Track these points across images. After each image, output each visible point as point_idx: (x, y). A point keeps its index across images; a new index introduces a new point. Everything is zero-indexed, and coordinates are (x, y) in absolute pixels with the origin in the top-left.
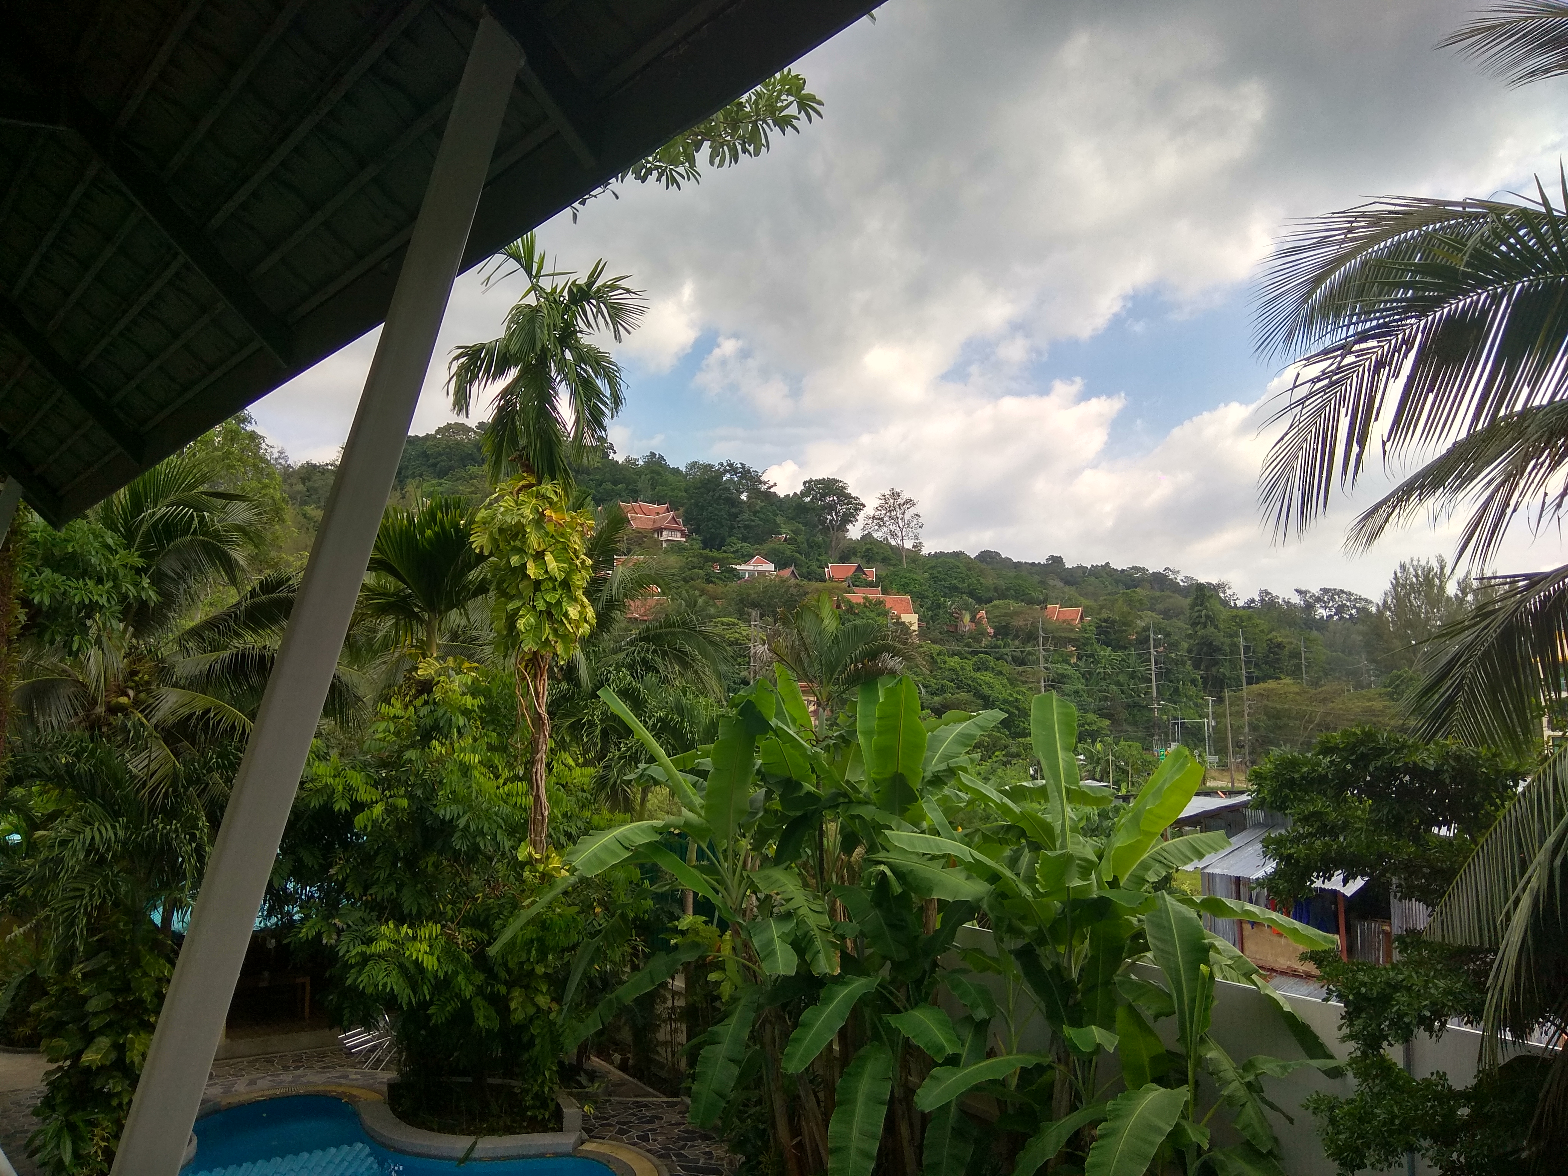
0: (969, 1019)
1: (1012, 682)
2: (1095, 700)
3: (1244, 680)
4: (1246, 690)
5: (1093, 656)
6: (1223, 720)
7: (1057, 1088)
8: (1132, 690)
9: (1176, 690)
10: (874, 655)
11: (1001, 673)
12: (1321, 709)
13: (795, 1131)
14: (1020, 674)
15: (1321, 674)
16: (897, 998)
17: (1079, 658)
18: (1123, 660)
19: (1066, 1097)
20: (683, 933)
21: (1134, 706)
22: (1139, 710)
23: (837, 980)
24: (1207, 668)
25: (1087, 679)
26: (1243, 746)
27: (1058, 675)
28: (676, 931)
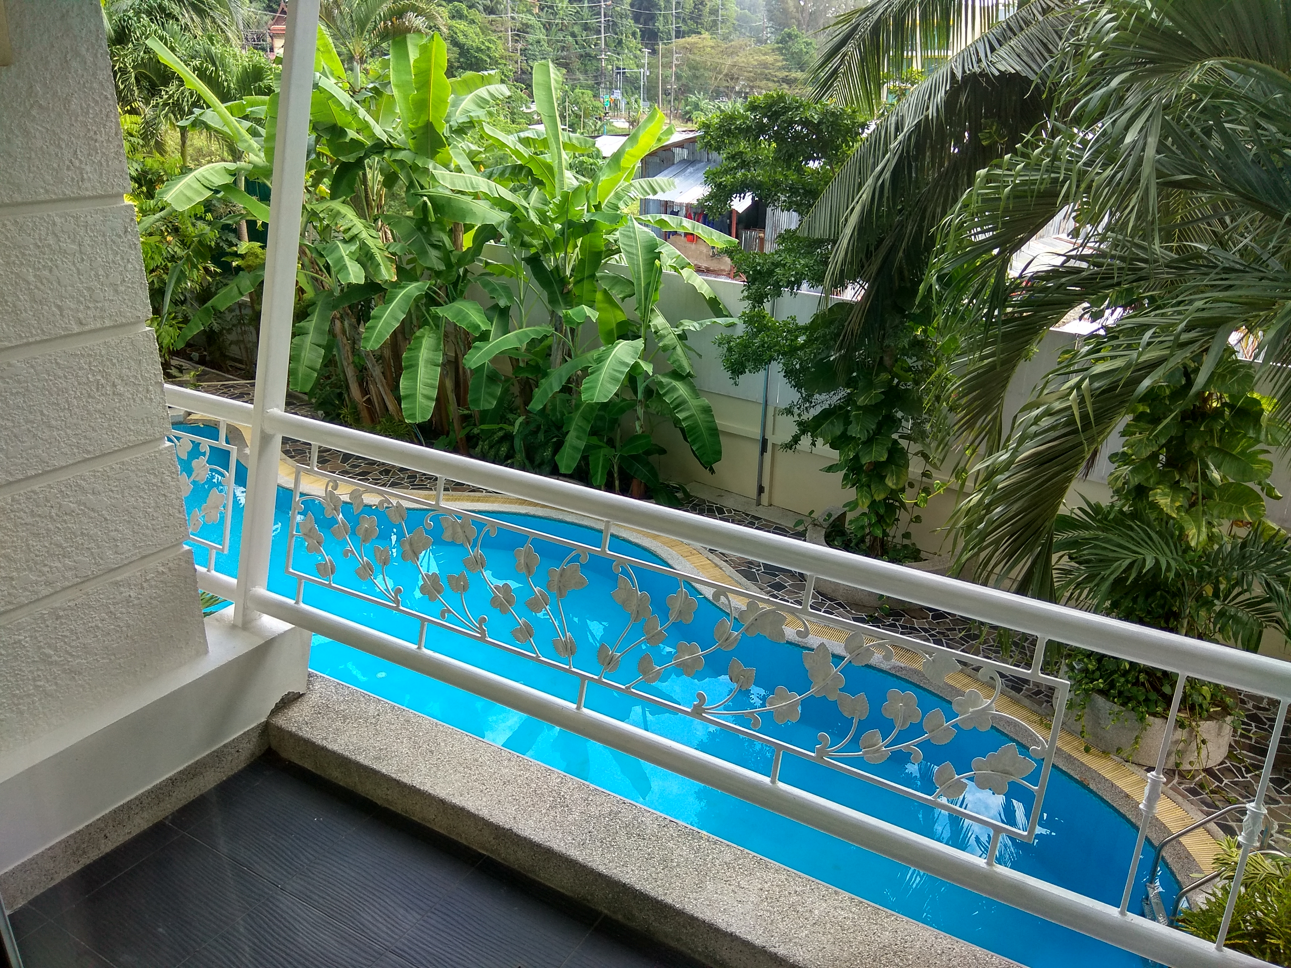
0: (496, 306)
1: (484, 30)
2: (554, 49)
3: (673, 34)
4: (677, 43)
5: (551, 7)
6: (656, 71)
7: (554, 347)
8: (584, 41)
9: (620, 42)
10: (400, 14)
11: (473, 22)
12: (729, 62)
13: (365, 391)
14: (491, 22)
15: (731, 29)
16: (438, 295)
17: (542, 9)
18: (578, 12)
19: (560, 353)
20: (242, 257)
21: (586, 57)
22: (589, 60)
23: (395, 285)
24: (645, 23)
25: (547, 30)
26: (669, 94)
27: (523, 24)
28: (236, 254)
